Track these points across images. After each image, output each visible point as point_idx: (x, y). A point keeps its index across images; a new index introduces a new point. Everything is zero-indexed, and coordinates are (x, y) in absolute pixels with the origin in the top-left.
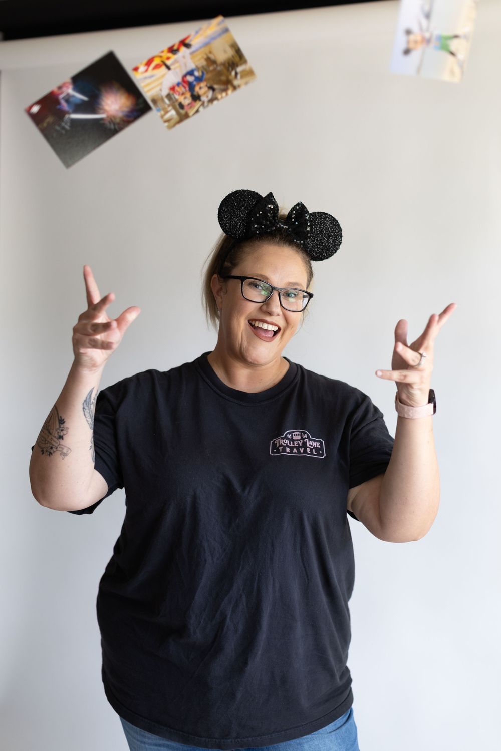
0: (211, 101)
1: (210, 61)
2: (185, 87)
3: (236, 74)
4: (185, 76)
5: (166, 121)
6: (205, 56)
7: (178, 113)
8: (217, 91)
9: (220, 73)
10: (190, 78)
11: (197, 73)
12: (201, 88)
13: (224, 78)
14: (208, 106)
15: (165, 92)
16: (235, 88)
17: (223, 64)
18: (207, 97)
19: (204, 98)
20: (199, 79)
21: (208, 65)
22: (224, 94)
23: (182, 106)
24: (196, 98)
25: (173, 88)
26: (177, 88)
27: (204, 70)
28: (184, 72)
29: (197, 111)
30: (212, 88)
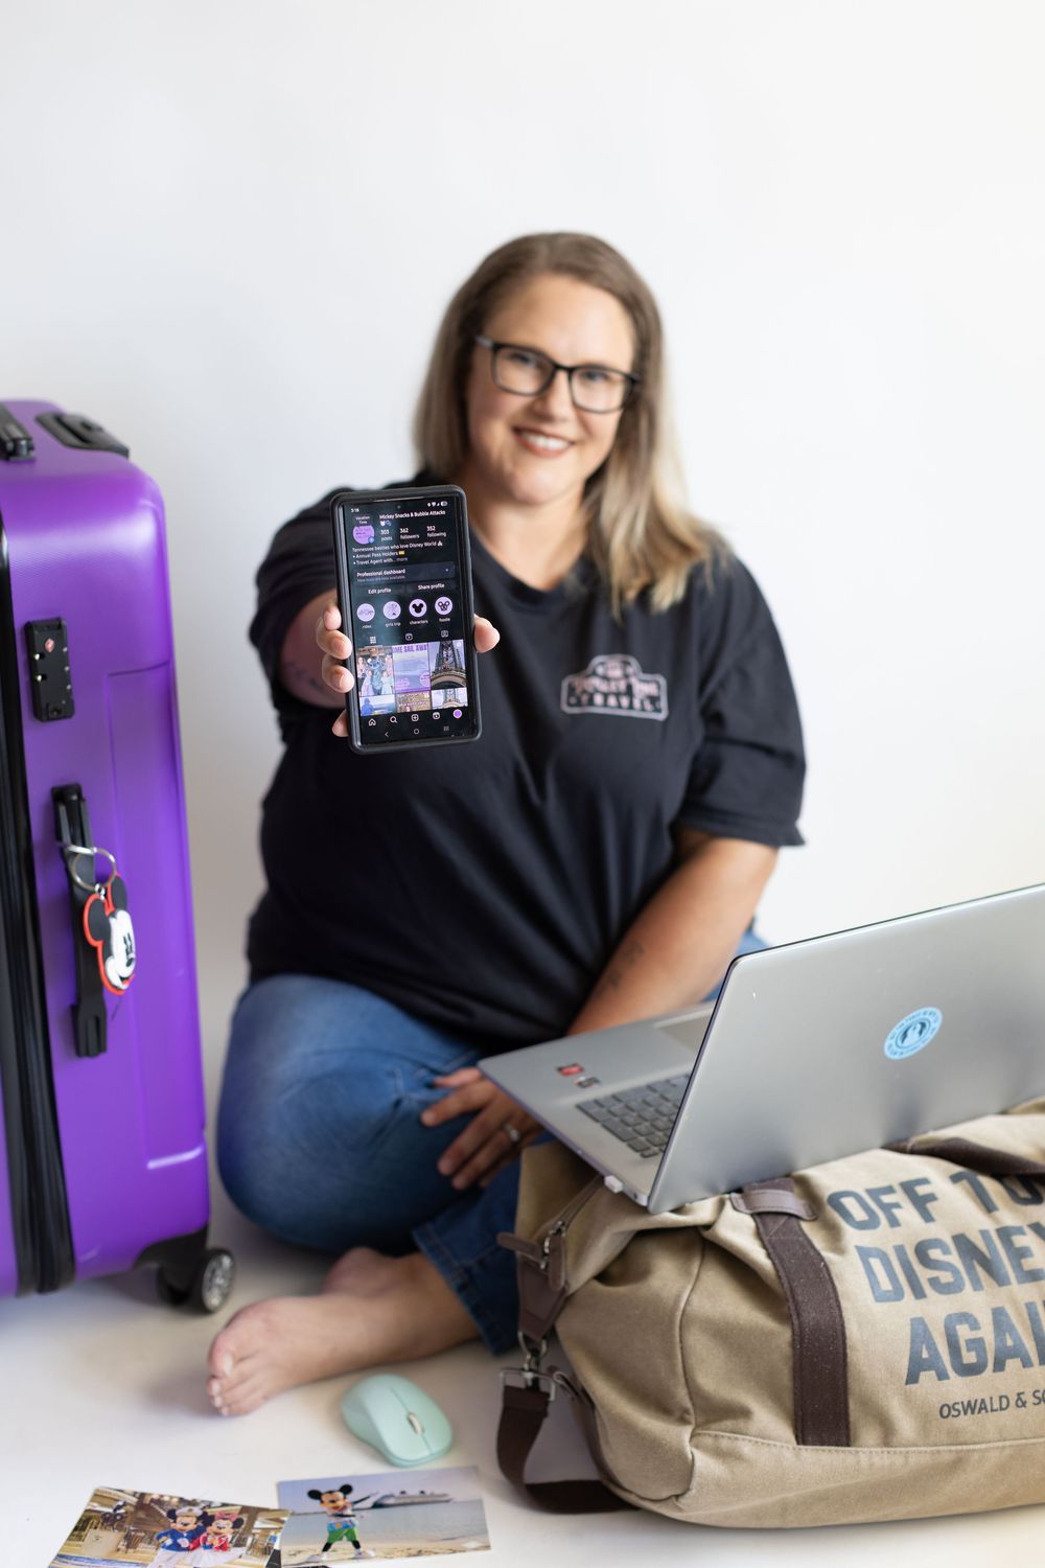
0: (193, 1503)
1: (131, 1542)
2: (205, 1539)
3: (119, 1507)
4: (188, 1549)
5: (283, 1522)
6: (131, 1551)
7: (252, 1520)
8: (170, 1508)
9: (138, 1522)
10: (184, 1542)
11: (169, 1542)
12: (186, 1525)
13: (141, 1515)
14: (203, 1501)
15: (235, 1552)
16: (143, 1495)
17: (120, 1528)
18: (190, 1510)
19: (197, 1511)
20: (175, 1534)
21: (142, 1539)
22: (166, 1499)
23: (237, 1524)
24: (206, 1519)
25: (223, 1547)
26: (216, 1543)
27: (152, 1539)
28: (182, 1554)
29: (224, 1505)
30: (172, 1514)
